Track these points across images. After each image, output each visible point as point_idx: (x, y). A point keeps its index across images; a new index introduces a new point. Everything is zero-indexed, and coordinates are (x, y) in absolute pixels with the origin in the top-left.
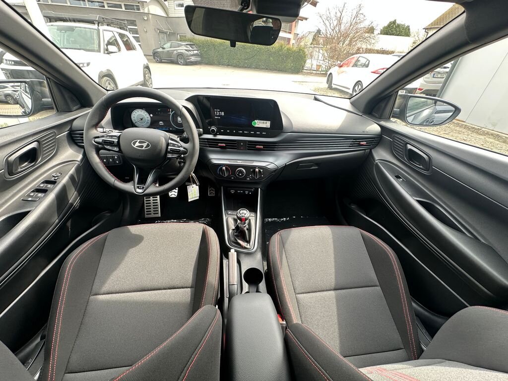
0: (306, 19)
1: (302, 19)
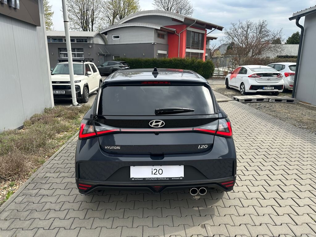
0: (216, 38)
1: (212, 38)
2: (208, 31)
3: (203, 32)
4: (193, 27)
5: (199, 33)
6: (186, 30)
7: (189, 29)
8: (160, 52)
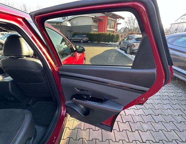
0: (121, 24)
1: (119, 24)
2: (118, 20)
3: (115, 20)
4: (110, 17)
5: (113, 21)
6: (107, 18)
7: (109, 18)
8: (94, 29)
